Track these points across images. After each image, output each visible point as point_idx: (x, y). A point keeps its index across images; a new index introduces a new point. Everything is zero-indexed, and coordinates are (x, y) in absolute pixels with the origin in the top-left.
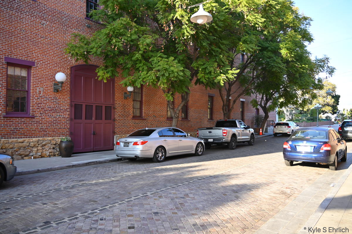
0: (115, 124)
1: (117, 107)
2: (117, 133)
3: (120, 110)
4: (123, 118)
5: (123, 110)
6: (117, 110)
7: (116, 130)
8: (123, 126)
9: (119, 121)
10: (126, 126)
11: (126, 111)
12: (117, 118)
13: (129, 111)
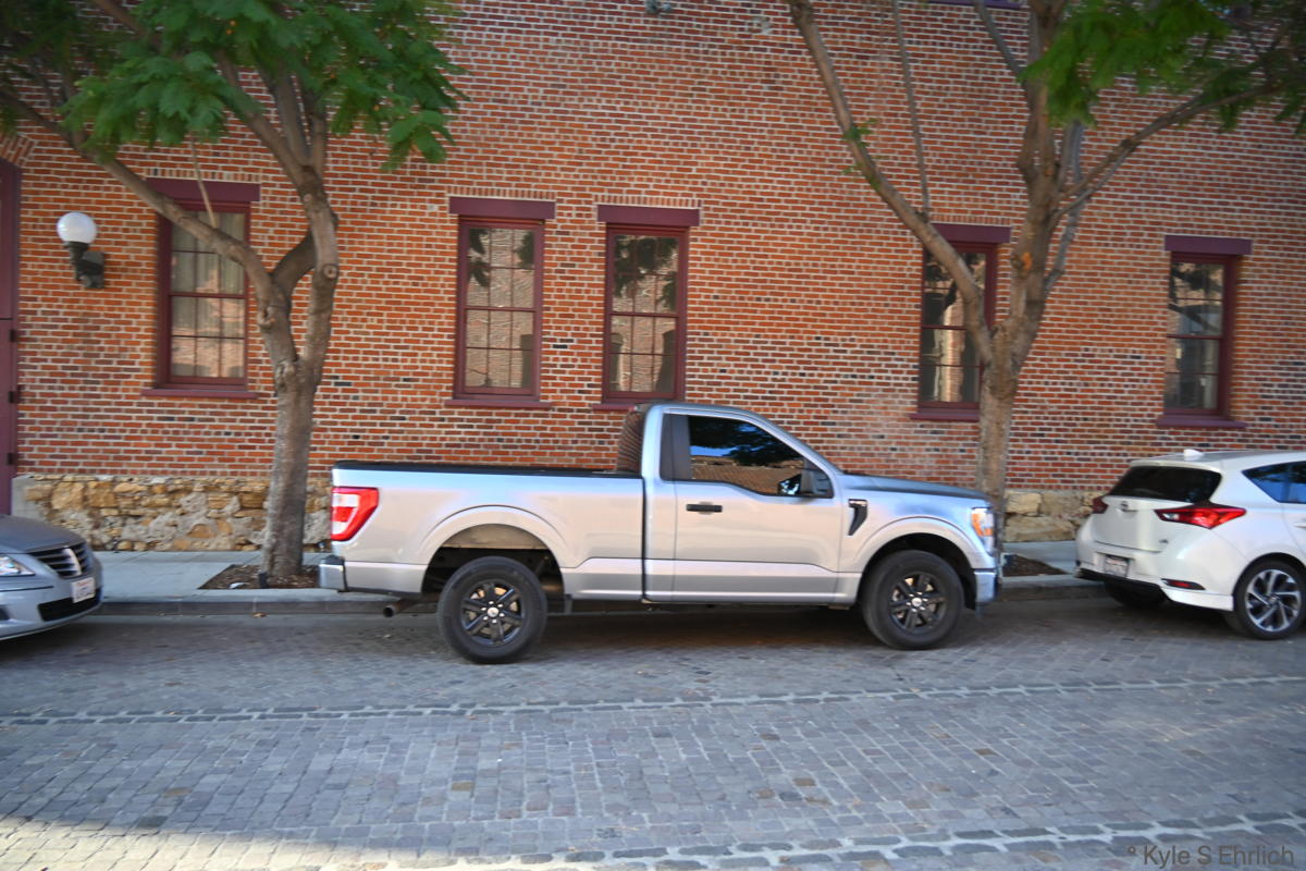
0: (23, 415)
1: (33, 333)
2: (32, 463)
3: (59, 348)
4: (81, 389)
5: (80, 348)
6: (39, 347)
7: (29, 449)
8: (80, 430)
9: (49, 404)
10: (103, 431)
11: (102, 349)
12: (32, 387)
13: (125, 350)
